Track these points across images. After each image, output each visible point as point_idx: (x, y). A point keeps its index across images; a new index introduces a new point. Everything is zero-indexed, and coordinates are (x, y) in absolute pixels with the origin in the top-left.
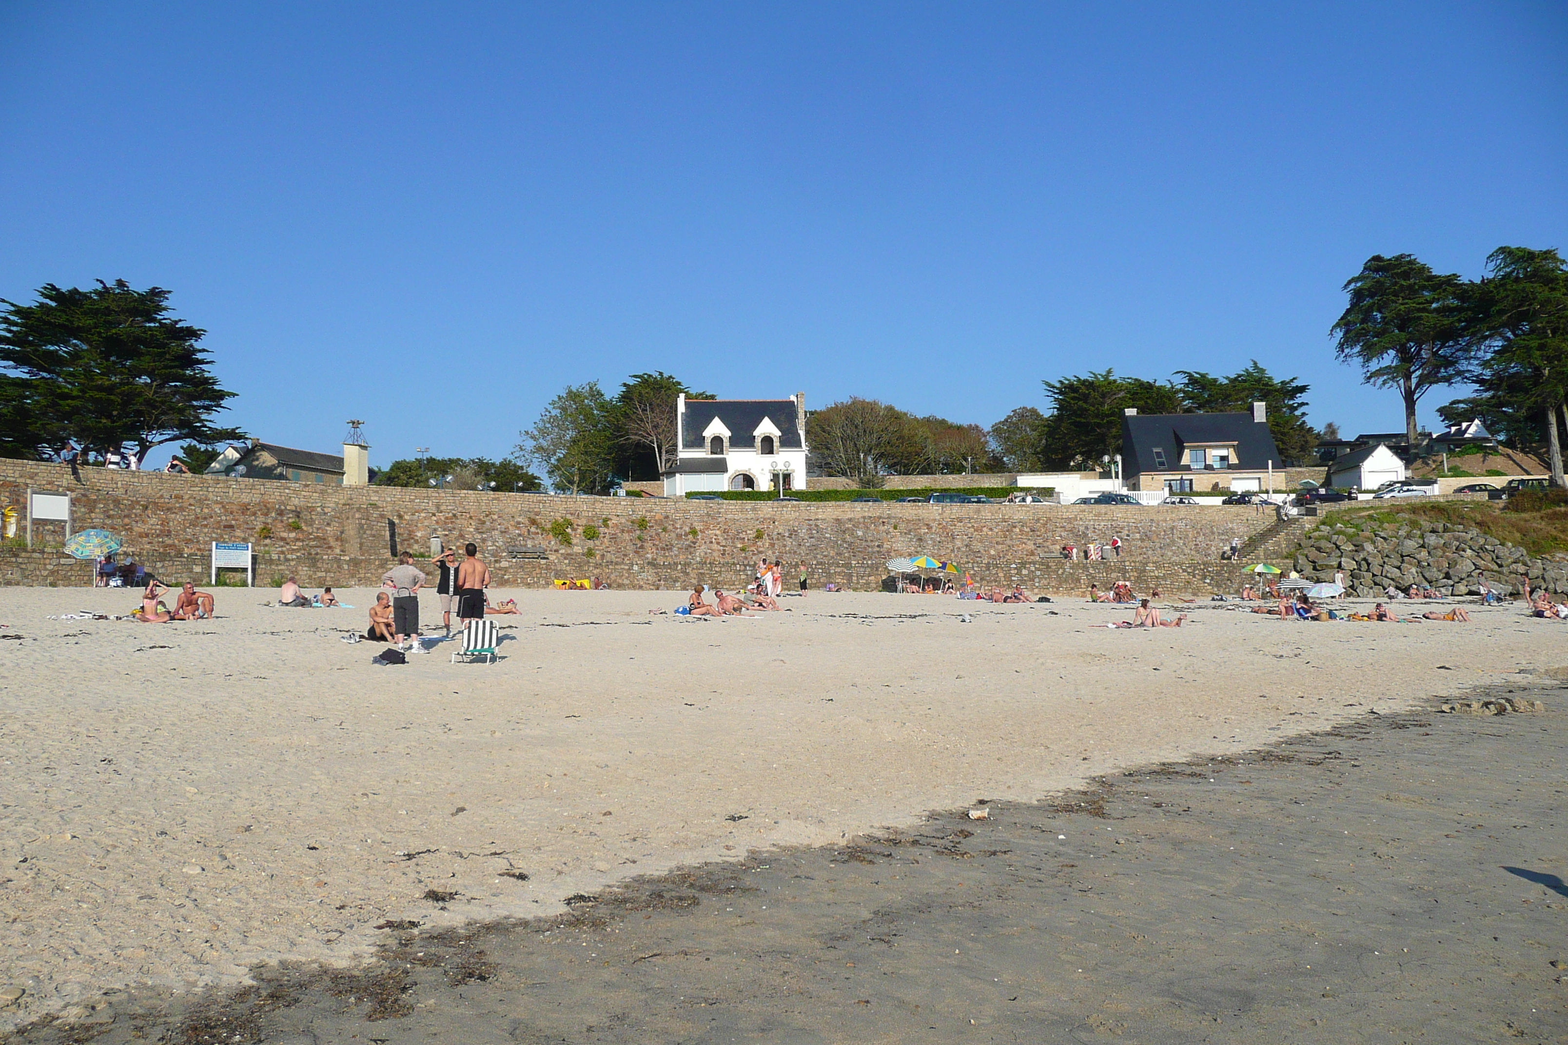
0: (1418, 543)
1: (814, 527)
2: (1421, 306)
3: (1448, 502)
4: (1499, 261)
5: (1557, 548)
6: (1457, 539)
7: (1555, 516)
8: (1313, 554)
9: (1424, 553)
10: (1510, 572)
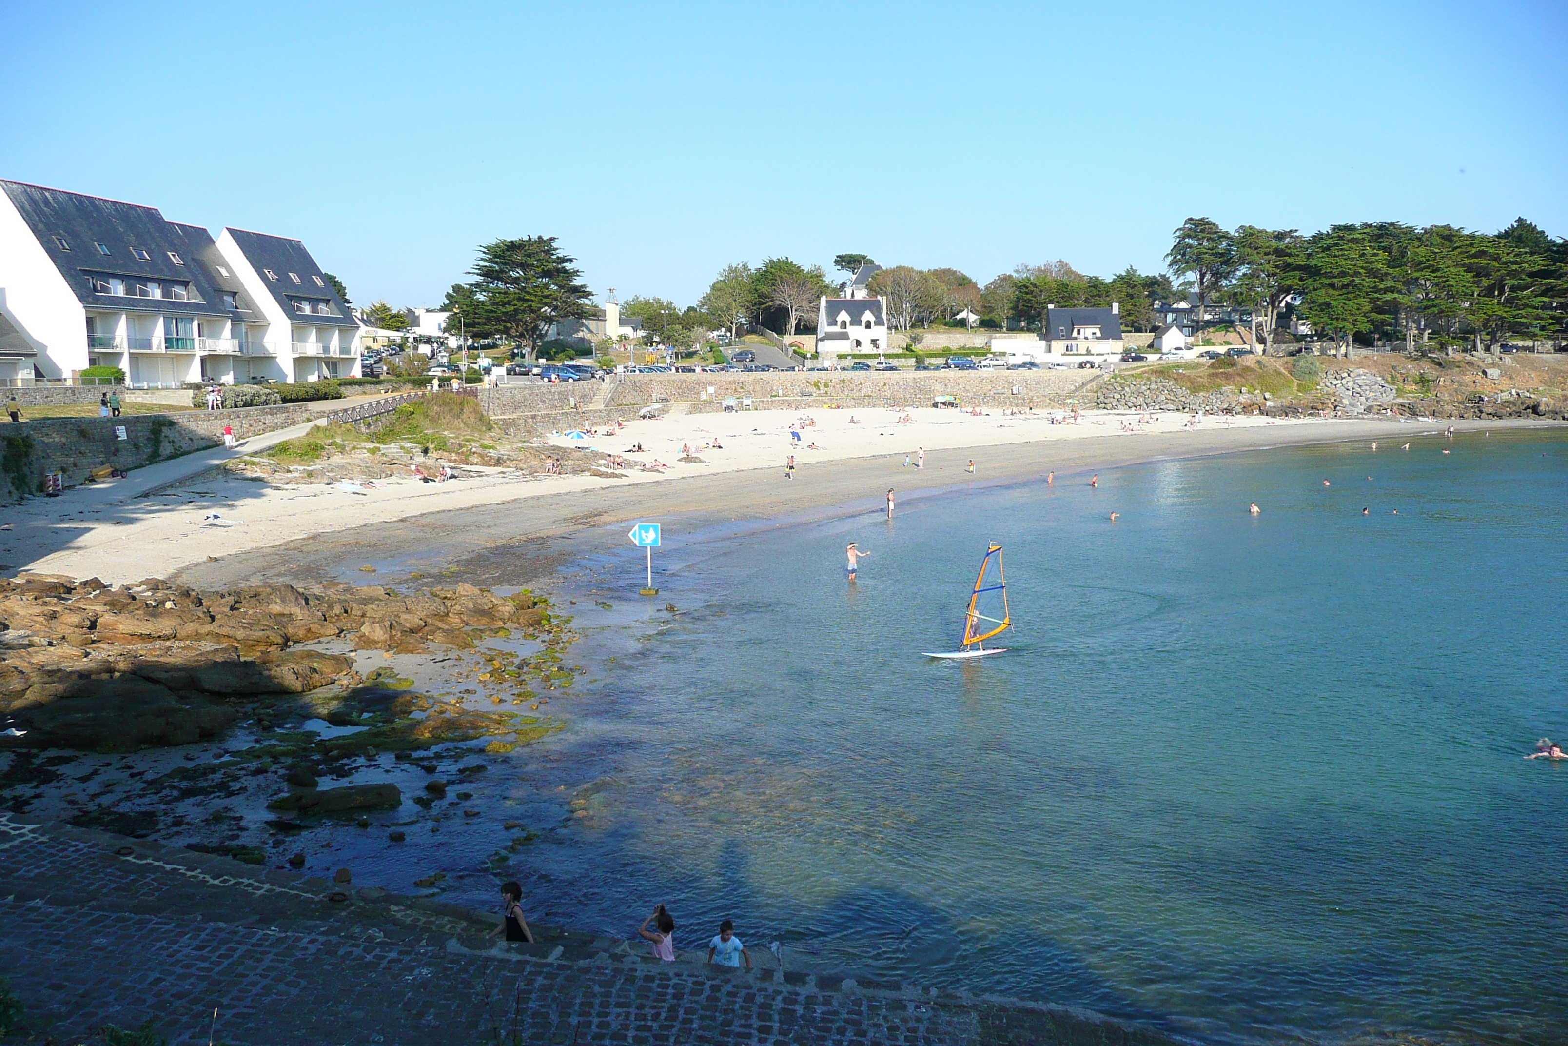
0: (1147, 388)
1: (905, 381)
6: (1163, 386)
8: (1105, 391)
9: (1148, 392)
10: (1179, 400)
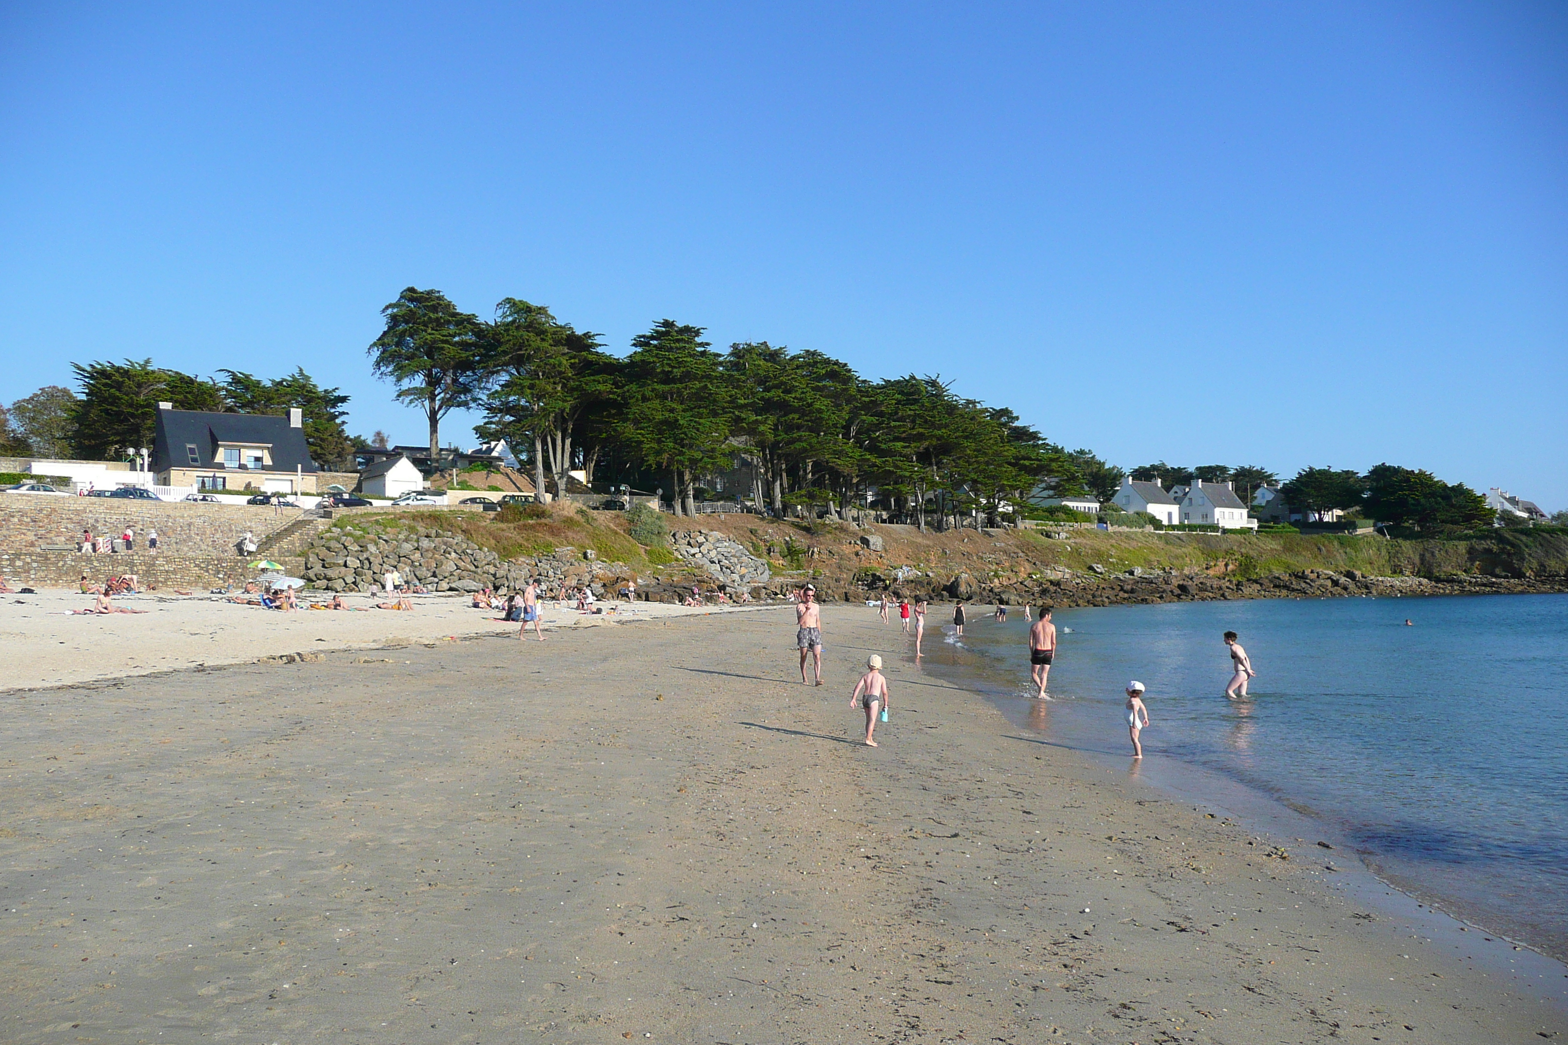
0: (413, 546)
2: (445, 338)
3: (450, 511)
4: (506, 309)
5: (521, 554)
6: (445, 544)
7: (525, 527)
8: (323, 553)
9: (418, 555)
10: (484, 573)
